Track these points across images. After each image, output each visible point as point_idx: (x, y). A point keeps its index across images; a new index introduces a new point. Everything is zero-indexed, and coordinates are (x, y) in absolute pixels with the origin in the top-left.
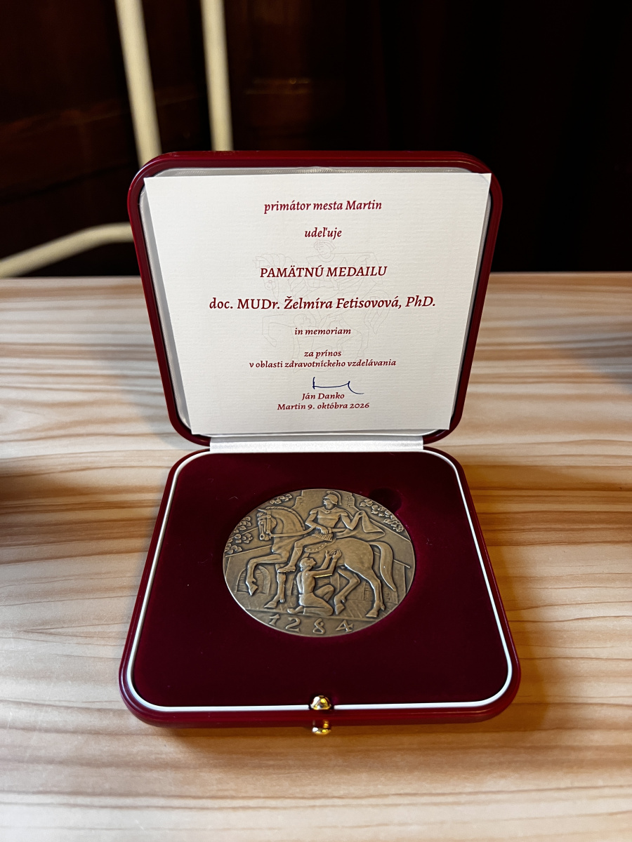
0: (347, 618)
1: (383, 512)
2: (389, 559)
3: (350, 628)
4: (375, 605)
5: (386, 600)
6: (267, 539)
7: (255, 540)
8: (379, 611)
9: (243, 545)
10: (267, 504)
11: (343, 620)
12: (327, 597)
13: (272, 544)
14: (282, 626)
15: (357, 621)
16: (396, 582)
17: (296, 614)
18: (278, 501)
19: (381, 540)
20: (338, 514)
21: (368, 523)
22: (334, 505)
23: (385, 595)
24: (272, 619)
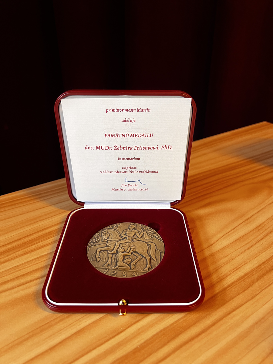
0: (136, 271)
1: (153, 231)
2: (154, 249)
3: (137, 275)
4: (147, 266)
5: (152, 264)
6: (105, 241)
7: (100, 241)
8: (149, 268)
9: (95, 243)
10: (106, 228)
11: (134, 272)
12: (128, 263)
13: (107, 243)
14: (109, 273)
15: (140, 272)
16: (156, 258)
17: (115, 269)
18: (111, 227)
19: (152, 242)
20: (135, 232)
21: (147, 235)
22: (133, 229)
23: (152, 263)
24: (105, 271)
